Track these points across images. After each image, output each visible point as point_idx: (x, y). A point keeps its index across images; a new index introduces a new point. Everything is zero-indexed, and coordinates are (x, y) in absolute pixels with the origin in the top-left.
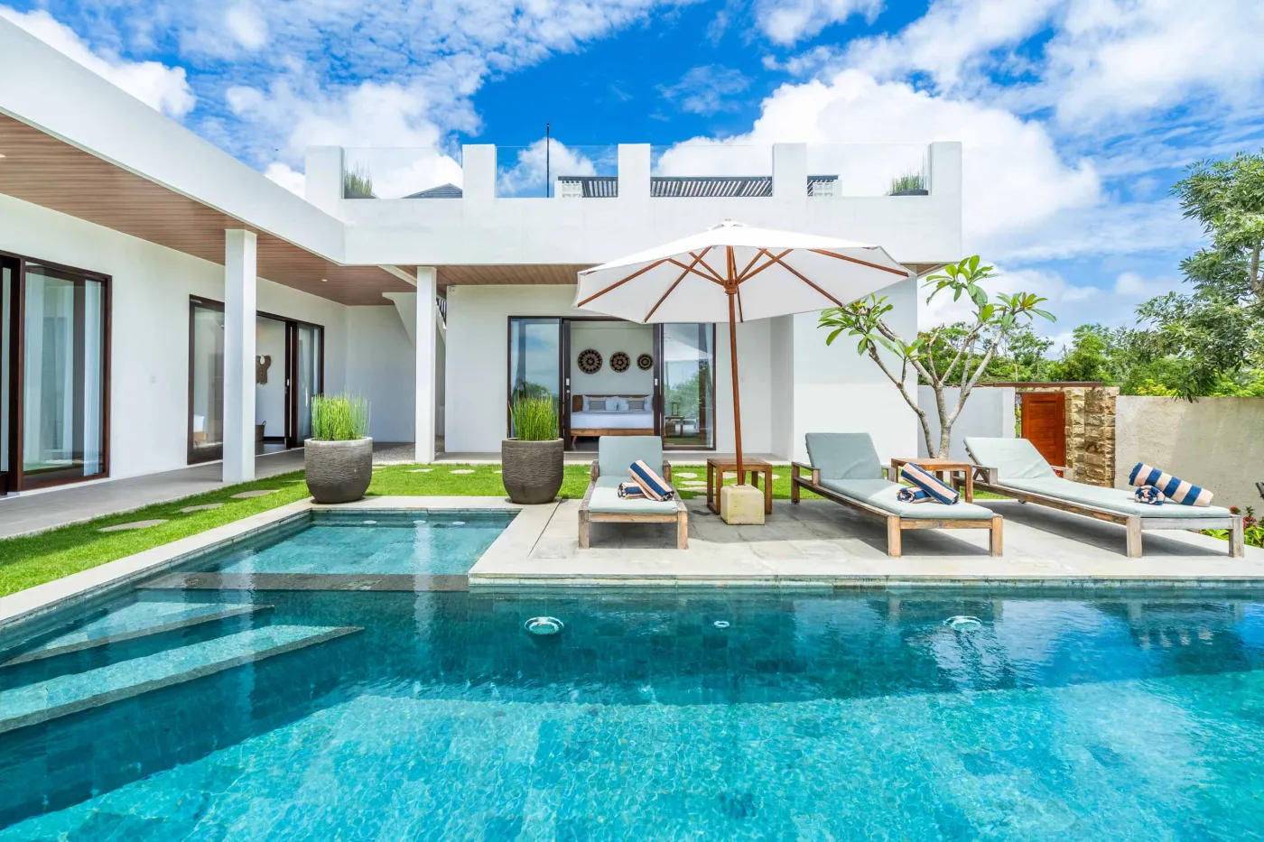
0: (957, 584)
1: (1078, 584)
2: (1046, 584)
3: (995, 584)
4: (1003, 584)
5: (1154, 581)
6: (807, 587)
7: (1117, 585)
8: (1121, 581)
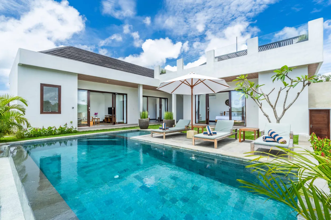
0: (192, 151)
1: (218, 155)
2: (211, 154)
3: (200, 152)
4: (201, 152)
5: (237, 158)
6: (168, 147)
7: (227, 157)
8: (228, 156)
